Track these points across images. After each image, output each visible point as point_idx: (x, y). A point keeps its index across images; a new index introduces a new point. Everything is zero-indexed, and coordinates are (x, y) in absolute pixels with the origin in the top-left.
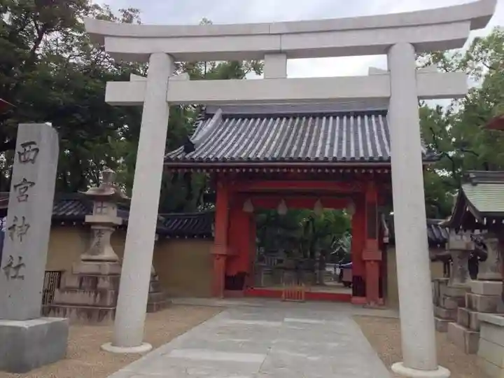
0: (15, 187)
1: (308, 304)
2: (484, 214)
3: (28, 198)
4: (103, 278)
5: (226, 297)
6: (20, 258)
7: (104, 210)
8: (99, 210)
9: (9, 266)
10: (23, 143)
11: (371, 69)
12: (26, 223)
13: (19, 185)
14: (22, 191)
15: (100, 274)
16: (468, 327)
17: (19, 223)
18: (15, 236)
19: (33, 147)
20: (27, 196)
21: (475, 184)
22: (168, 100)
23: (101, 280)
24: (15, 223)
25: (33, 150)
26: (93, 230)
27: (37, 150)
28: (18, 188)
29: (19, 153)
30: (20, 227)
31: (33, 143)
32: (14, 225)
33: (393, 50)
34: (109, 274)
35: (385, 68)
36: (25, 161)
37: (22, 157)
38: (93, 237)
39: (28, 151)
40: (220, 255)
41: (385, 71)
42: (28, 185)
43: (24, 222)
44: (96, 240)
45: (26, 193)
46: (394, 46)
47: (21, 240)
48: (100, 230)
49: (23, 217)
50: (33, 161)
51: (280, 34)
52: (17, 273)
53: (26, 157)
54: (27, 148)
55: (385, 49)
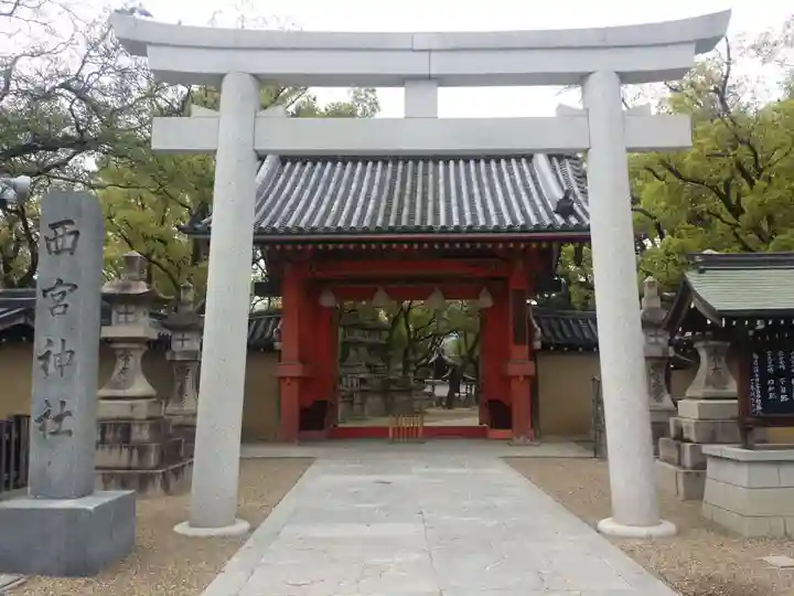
0: (45, 292)
1: (429, 445)
2: (721, 314)
3: (69, 309)
4: (141, 425)
5: (304, 441)
6: (63, 403)
7: (131, 318)
8: (122, 317)
9: (46, 415)
10: (52, 222)
11: (560, 107)
12: (67, 349)
13: (52, 289)
14: (57, 298)
15: (131, 419)
16: (679, 464)
17: (56, 349)
18: (51, 368)
19: (69, 228)
20: (66, 306)
21: (702, 271)
22: (257, 148)
23: (135, 429)
24: (50, 349)
25: (71, 233)
26: (115, 349)
27: (76, 233)
28: (49, 294)
29: (47, 239)
30: (59, 355)
31: (70, 222)
32: (49, 352)
33: (592, 79)
34: (149, 419)
35: (580, 107)
36: (58, 252)
37: (53, 245)
38: (115, 361)
39: (61, 236)
40: (292, 378)
41: (579, 111)
42: (66, 289)
43: (63, 347)
44: (120, 364)
45: (65, 302)
46: (592, 76)
47: (62, 375)
48: (125, 349)
49: (63, 341)
50: (72, 251)
51: (430, 50)
52: (60, 426)
53: (59, 244)
54: (60, 231)
55: (580, 79)
